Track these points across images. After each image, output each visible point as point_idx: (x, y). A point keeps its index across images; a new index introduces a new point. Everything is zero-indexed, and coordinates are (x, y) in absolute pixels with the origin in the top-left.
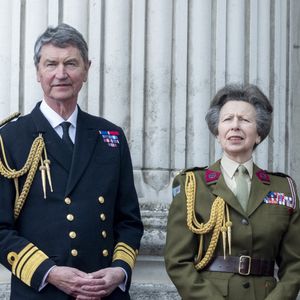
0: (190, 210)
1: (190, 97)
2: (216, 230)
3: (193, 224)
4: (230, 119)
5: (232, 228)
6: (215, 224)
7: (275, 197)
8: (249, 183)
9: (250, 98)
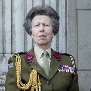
0: (18, 77)
1: (13, 13)
2: (32, 87)
3: (20, 85)
4: (38, 25)
5: (41, 86)
6: (32, 84)
7: (64, 68)
8: (50, 61)
9: (48, 13)
